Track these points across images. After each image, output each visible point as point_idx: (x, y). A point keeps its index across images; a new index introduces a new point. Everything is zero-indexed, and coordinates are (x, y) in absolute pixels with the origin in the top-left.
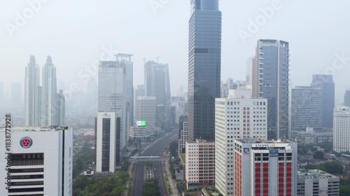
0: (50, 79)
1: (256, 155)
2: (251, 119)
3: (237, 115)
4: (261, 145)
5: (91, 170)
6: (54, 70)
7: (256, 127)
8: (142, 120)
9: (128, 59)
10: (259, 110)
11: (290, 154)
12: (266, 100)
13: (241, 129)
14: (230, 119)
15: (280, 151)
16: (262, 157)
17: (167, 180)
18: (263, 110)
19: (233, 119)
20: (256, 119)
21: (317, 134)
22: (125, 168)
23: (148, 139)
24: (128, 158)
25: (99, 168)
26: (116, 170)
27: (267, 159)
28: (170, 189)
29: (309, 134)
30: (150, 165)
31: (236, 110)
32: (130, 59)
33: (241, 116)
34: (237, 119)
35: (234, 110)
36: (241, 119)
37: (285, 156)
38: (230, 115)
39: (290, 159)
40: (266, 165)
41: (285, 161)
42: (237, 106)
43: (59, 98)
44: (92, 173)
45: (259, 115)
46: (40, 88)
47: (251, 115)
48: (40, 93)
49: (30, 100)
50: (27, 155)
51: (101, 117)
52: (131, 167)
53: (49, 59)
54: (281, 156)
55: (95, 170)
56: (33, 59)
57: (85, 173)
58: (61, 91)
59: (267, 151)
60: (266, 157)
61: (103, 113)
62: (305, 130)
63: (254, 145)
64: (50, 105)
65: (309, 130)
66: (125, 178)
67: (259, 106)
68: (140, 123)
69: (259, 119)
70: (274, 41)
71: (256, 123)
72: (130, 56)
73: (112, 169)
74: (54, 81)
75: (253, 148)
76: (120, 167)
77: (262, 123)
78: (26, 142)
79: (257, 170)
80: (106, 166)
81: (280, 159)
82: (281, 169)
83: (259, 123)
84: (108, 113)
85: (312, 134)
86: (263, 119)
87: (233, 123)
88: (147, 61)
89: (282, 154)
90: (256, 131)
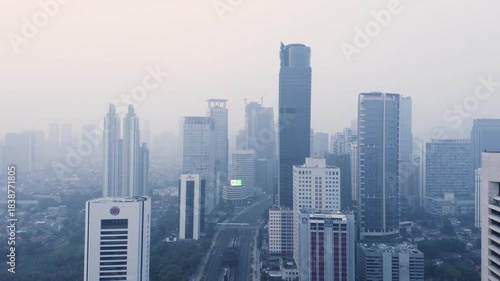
0: (132, 132)
1: (312, 224)
2: (324, 189)
3: (309, 184)
4: (319, 215)
5: (174, 236)
6: (136, 121)
7: (329, 197)
8: (237, 178)
9: (222, 104)
10: (332, 180)
11: (345, 225)
12: (338, 170)
13: (314, 197)
14: (302, 188)
15: (335, 222)
16: (317, 227)
17: (252, 249)
18: (335, 180)
19: (305, 188)
20: (328, 188)
21: (460, 202)
22: (210, 236)
23: (244, 203)
24: (215, 225)
25: (182, 235)
26: (200, 237)
27: (322, 229)
28: (252, 259)
29: (448, 203)
30: (235, 232)
31: (308, 180)
32: (225, 105)
33: (313, 186)
34: (308, 188)
35: (305, 180)
36: (313, 188)
37: (340, 227)
38: (302, 184)
39: (345, 229)
40: (322, 234)
41: (340, 232)
42: (309, 176)
43: (143, 153)
44: (175, 239)
45: (332, 184)
46: (121, 141)
47: (324, 184)
48: (121, 147)
49: (110, 155)
50: (115, 220)
51: (184, 179)
52: (217, 235)
53: (131, 109)
54: (336, 227)
55: (177, 236)
56: (112, 109)
57: (168, 240)
58: (144, 144)
59: (322, 222)
60: (321, 226)
61: (187, 175)
62: (443, 196)
63: (312, 216)
64: (132, 161)
65: (449, 197)
66: (206, 246)
67: (332, 176)
68: (236, 183)
69: (332, 188)
70: (379, 94)
71: (328, 192)
72: (224, 101)
73: (196, 236)
74: (137, 132)
75: (311, 218)
76: (204, 235)
77: (335, 193)
78: (115, 211)
79: (313, 238)
80: (189, 232)
81: (335, 229)
82: (336, 239)
83: (332, 193)
84: (193, 176)
85: (453, 202)
86: (336, 189)
87: (305, 192)
88: (248, 102)
89: (337, 225)
90: (329, 201)
